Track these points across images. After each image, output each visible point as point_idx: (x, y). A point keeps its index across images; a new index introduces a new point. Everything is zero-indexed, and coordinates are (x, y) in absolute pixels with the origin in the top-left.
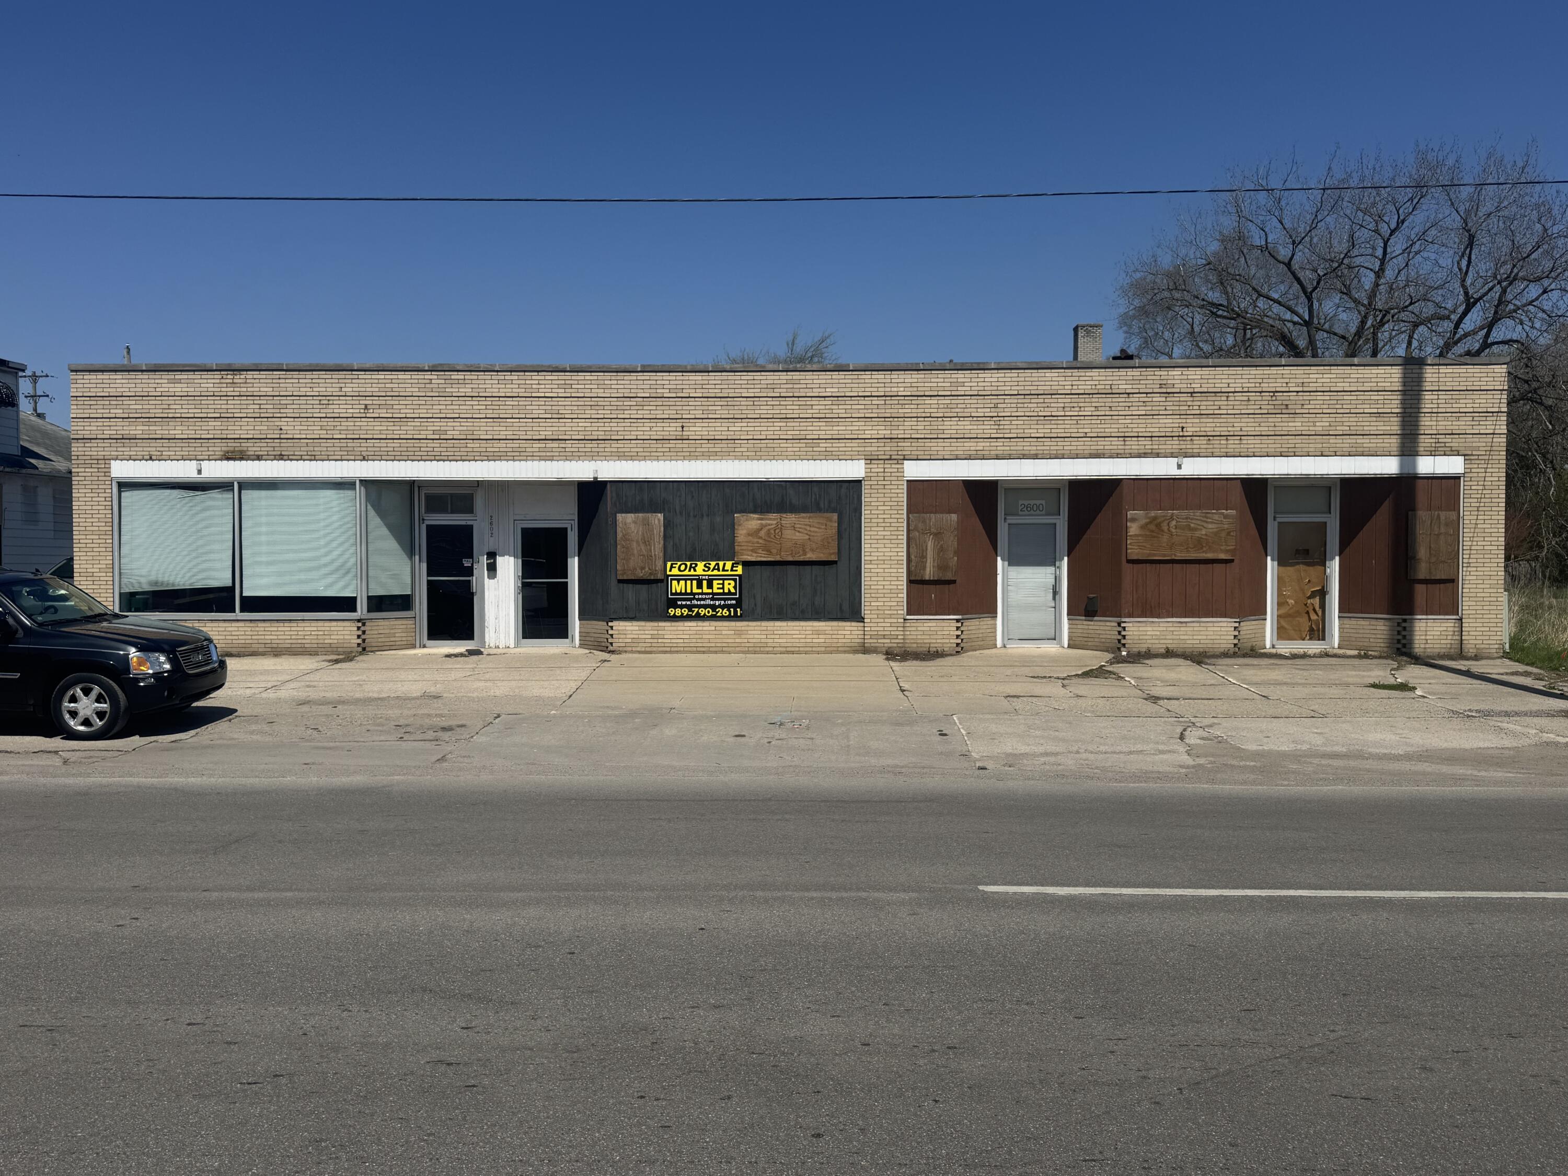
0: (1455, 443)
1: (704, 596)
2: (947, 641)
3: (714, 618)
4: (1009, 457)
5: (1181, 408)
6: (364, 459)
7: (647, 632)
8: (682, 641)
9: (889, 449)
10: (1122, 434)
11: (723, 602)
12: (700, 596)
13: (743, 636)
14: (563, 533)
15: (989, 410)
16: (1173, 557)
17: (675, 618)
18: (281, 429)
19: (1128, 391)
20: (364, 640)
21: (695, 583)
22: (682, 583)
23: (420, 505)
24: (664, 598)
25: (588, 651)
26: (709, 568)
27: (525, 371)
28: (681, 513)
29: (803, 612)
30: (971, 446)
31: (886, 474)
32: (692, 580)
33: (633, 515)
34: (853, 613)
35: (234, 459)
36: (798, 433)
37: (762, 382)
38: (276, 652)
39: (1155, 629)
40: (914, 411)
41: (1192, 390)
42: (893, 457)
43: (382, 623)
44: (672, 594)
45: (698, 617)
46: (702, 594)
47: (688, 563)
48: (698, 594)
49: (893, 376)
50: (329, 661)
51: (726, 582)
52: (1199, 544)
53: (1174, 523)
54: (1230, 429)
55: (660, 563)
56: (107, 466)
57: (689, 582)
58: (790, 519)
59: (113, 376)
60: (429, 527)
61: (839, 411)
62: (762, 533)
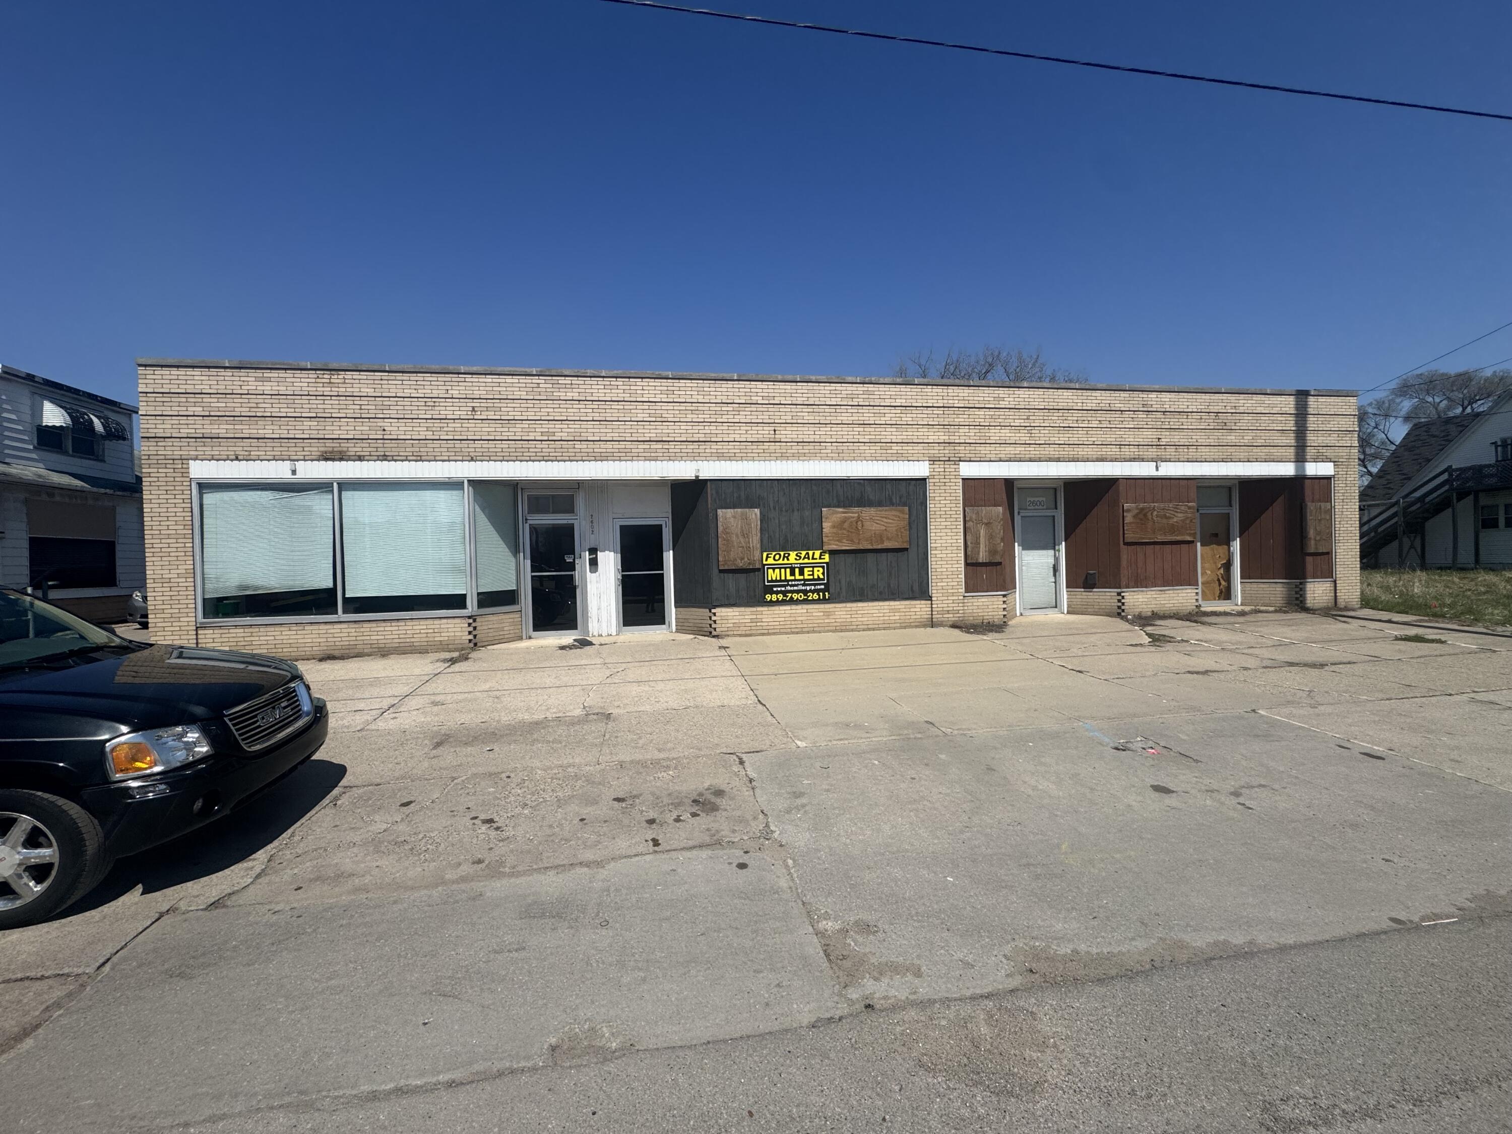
0: (1329, 453)
1: (796, 583)
2: (996, 613)
3: (806, 601)
4: (1040, 460)
5: (1158, 423)
6: (472, 460)
7: (746, 617)
8: (778, 623)
9: (947, 452)
10: (1119, 443)
11: (813, 588)
12: (793, 583)
13: (832, 617)
14: (658, 529)
15: (1023, 421)
16: (1156, 540)
17: (771, 603)
18: (384, 430)
19: (1122, 409)
20: (475, 636)
21: (788, 570)
22: (777, 571)
23: (522, 507)
24: (761, 585)
25: (692, 636)
26: (800, 557)
27: (629, 378)
28: (775, 509)
29: (881, 593)
30: (1011, 450)
31: (946, 473)
32: (785, 568)
33: (732, 510)
34: (922, 592)
35: (333, 460)
36: (874, 437)
37: (843, 392)
38: (384, 652)
39: (1145, 596)
40: (966, 420)
41: (1164, 410)
42: (951, 459)
43: (491, 618)
44: (768, 581)
45: (792, 601)
46: (795, 580)
47: (782, 553)
48: (792, 580)
49: (949, 391)
50: (445, 661)
51: (816, 569)
52: (1173, 529)
53: (1155, 513)
54: (1190, 440)
55: (757, 553)
56: (185, 466)
57: (783, 570)
58: (868, 513)
59: (190, 372)
60: (534, 530)
61: (907, 418)
62: (846, 525)
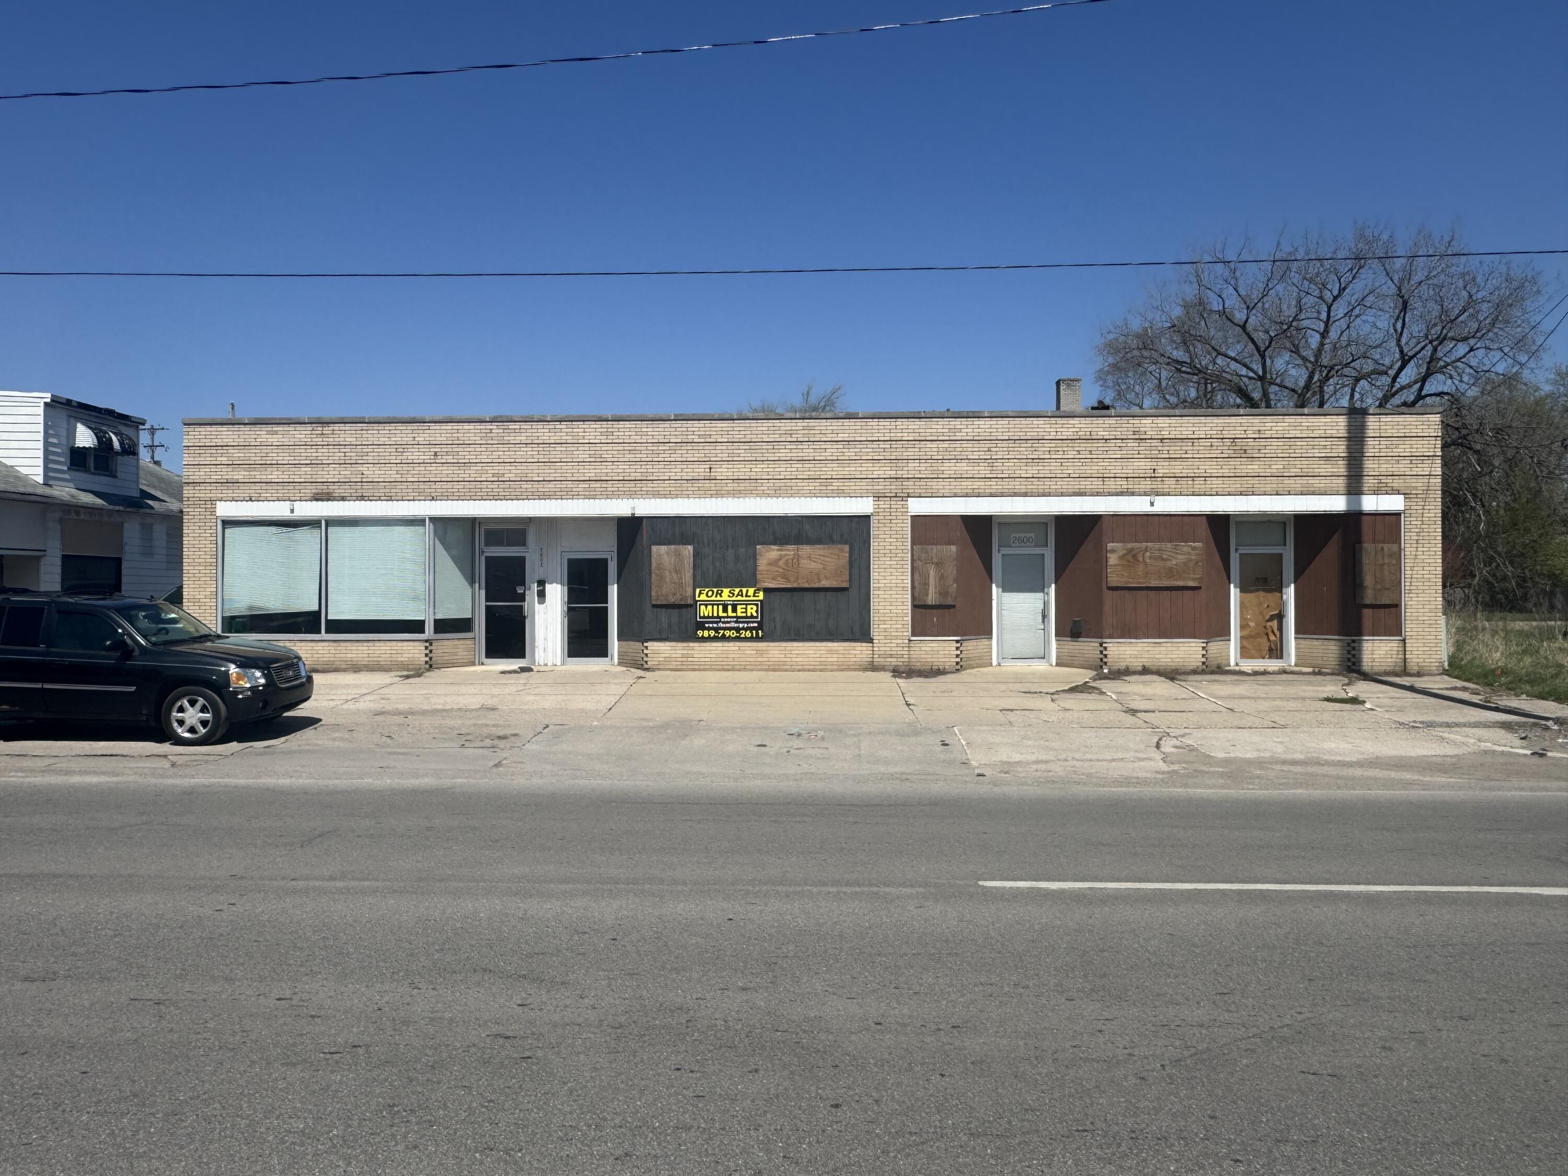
0: (1396, 483)
1: (729, 620)
2: (948, 660)
3: (738, 639)
4: (1002, 495)
5: (1153, 452)
6: (433, 499)
7: (678, 652)
8: (709, 659)
9: (894, 487)
10: (1101, 475)
11: (746, 625)
12: (726, 620)
13: (764, 656)
14: (604, 562)
15: (983, 453)
16: (1148, 585)
17: (703, 639)
18: (363, 474)
19: (1105, 437)
20: (431, 659)
21: (721, 607)
22: (710, 607)
23: (480, 539)
24: (693, 621)
25: (625, 669)
26: (733, 594)
27: (572, 421)
28: (708, 545)
29: (818, 633)
30: (967, 485)
31: (892, 510)
32: (718, 605)
33: (666, 547)
34: (863, 634)
35: (322, 500)
36: (813, 473)
37: (782, 428)
38: (356, 668)
39: (1133, 648)
40: (916, 454)
41: (1161, 437)
42: (898, 495)
43: (446, 643)
44: (700, 617)
45: (724, 638)
46: (728, 617)
47: (715, 590)
48: (724, 617)
49: (897, 423)
50: (401, 677)
51: (749, 607)
52: (1170, 573)
53: (1148, 554)
54: (1195, 471)
55: (689, 590)
56: (213, 506)
57: (715, 607)
58: (806, 550)
59: (219, 428)
60: (489, 560)
61: (850, 453)
62: (781, 563)
